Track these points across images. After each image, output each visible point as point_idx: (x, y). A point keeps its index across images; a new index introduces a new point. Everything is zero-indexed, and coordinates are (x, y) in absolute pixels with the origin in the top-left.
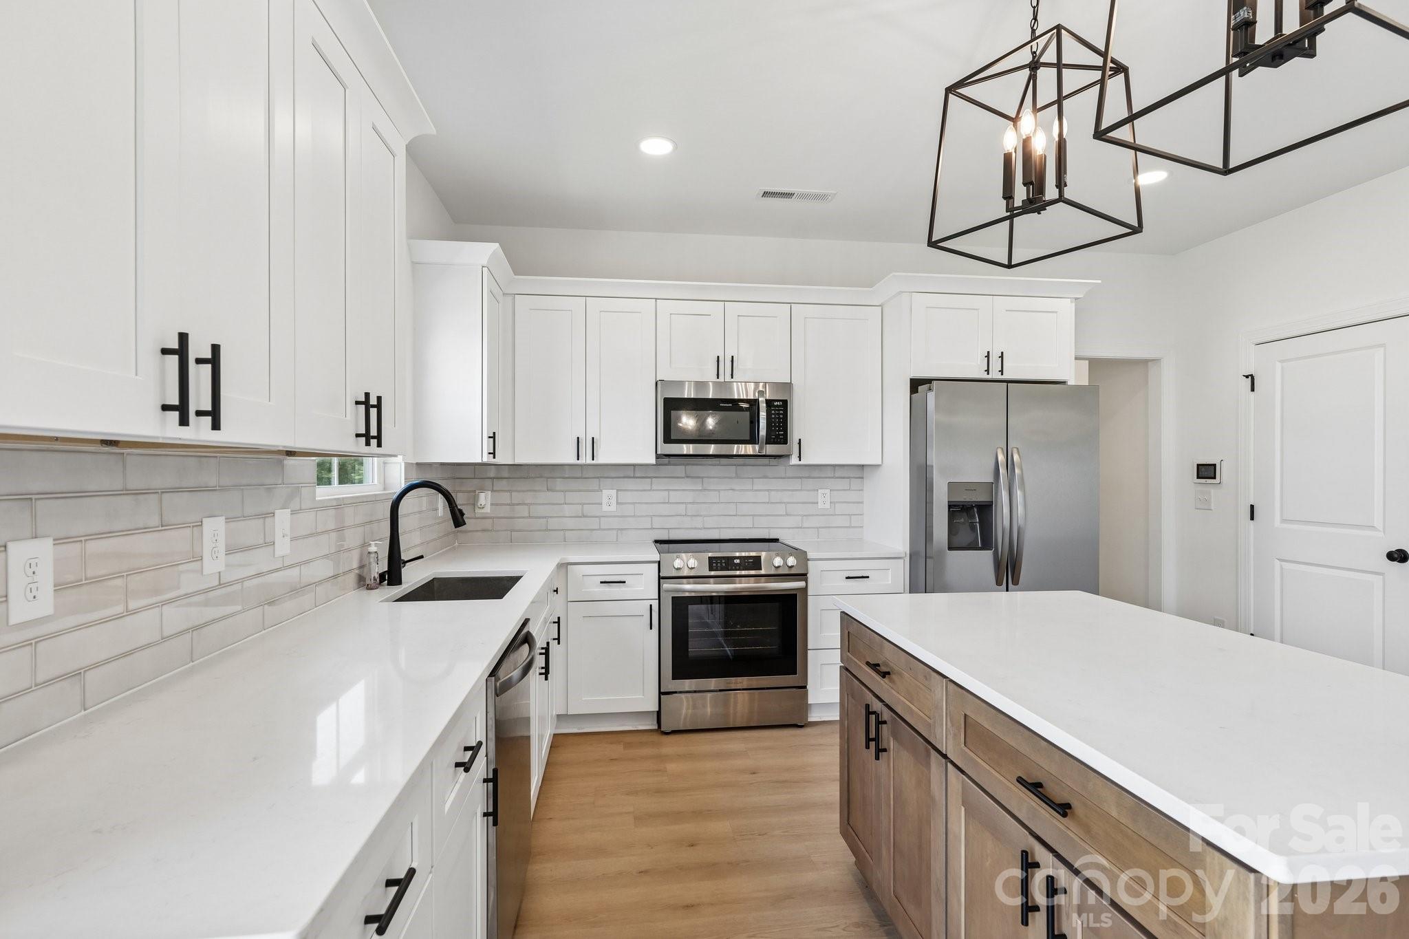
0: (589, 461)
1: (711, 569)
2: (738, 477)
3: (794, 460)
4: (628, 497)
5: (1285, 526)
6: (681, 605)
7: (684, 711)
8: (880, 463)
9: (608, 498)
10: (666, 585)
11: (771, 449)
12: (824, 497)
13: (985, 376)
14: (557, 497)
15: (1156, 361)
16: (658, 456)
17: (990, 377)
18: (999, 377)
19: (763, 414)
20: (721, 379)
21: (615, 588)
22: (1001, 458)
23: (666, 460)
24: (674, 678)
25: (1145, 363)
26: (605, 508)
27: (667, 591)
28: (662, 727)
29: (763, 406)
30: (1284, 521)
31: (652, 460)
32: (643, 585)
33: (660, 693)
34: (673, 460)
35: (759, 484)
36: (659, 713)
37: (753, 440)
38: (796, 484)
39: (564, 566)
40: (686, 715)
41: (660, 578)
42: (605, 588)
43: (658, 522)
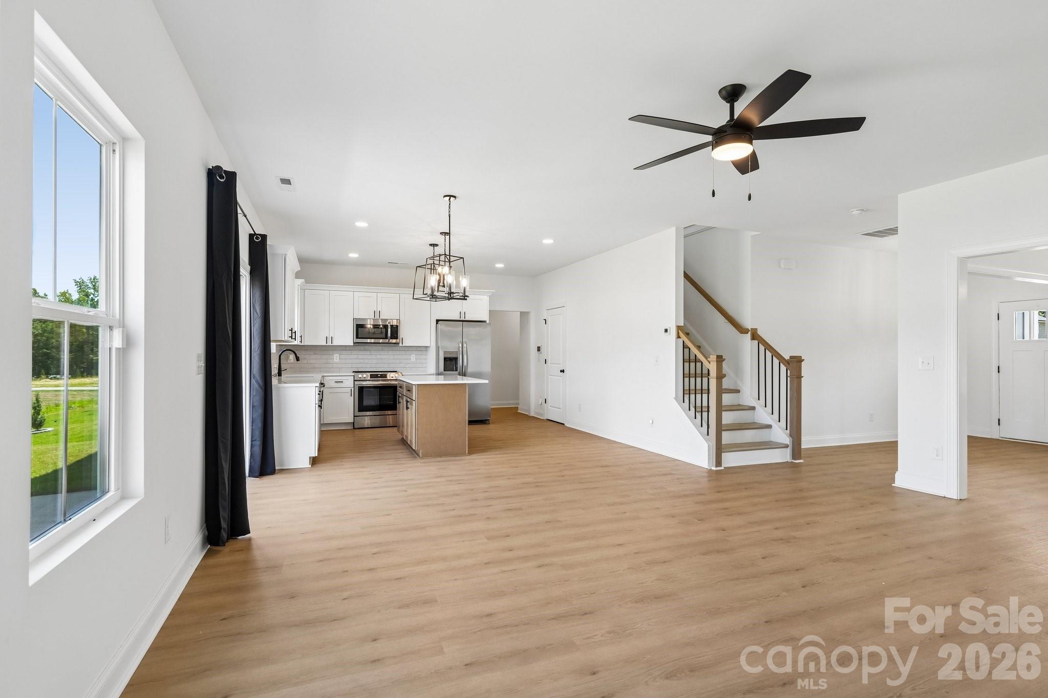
0: (331, 344)
1: (371, 378)
2: (383, 350)
3: (400, 345)
4: (343, 357)
5: (552, 365)
6: (361, 389)
7: (366, 422)
8: (429, 345)
9: (336, 357)
10: (356, 383)
11: (394, 341)
12: (413, 357)
13: (459, 319)
14: (318, 356)
15: (529, 312)
16: (354, 343)
17: (461, 319)
18: (464, 319)
19: (389, 330)
20: (376, 318)
21: (340, 384)
22: (460, 345)
23: (357, 344)
24: (359, 411)
25: (528, 312)
26: (335, 360)
27: (356, 385)
28: (354, 427)
29: (389, 327)
30: (551, 363)
31: (352, 344)
32: (349, 382)
33: (354, 416)
34: (359, 344)
35: (391, 353)
36: (354, 423)
37: (386, 338)
38: (403, 353)
39: (323, 377)
40: (368, 423)
41: (354, 380)
42: (336, 384)
43: (354, 366)
